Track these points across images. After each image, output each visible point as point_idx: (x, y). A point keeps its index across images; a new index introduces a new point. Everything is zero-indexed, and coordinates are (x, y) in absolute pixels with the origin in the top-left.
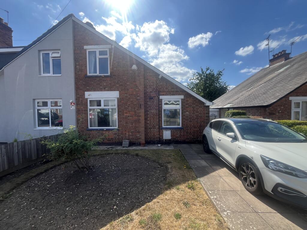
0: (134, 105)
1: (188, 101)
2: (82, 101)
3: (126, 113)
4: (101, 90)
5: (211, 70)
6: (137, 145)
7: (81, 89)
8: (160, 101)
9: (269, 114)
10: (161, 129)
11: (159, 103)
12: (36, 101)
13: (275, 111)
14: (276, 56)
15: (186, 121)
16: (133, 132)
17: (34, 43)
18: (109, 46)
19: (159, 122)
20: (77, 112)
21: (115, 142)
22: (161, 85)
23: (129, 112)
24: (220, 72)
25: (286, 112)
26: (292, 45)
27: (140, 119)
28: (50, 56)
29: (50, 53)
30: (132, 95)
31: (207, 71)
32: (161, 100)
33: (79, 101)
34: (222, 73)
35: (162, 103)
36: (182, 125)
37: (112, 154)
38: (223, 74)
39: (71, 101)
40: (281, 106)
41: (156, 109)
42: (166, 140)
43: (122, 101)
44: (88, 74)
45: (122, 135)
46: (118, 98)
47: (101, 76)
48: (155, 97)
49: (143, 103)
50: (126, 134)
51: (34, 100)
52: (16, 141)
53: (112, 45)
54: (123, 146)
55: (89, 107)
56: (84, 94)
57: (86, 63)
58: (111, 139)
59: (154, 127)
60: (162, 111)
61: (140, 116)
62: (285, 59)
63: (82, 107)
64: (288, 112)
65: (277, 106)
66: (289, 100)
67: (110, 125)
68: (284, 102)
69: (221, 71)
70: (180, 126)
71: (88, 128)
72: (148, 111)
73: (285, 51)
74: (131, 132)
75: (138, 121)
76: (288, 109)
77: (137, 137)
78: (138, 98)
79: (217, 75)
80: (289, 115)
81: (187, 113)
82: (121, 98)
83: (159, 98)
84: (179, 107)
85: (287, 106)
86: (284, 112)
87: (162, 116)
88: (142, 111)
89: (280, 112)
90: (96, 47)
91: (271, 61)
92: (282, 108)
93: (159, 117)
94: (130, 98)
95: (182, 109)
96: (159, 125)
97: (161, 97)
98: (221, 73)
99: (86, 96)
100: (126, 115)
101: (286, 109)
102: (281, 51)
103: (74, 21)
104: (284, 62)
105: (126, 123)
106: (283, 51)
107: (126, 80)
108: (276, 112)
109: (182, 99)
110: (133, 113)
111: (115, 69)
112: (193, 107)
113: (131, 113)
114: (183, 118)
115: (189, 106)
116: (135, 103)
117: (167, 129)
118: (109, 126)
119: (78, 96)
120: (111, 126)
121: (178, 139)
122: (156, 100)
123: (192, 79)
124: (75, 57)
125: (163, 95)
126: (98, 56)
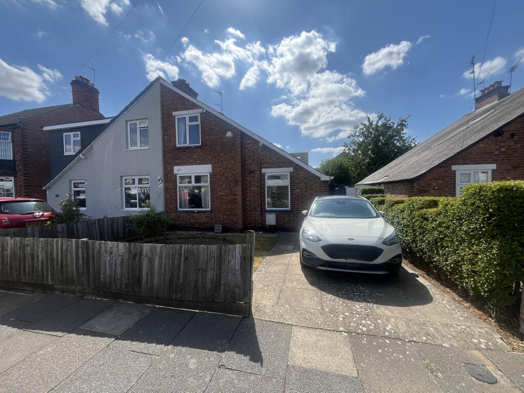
0: (229, 181)
1: (299, 175)
2: (170, 177)
3: (220, 191)
4: (191, 164)
5: (385, 119)
6: (233, 232)
7: (170, 164)
8: (262, 176)
9: (419, 192)
10: (263, 212)
11: (261, 178)
12: (124, 178)
13: (429, 187)
14: (486, 92)
15: (297, 202)
16: (229, 215)
17: (122, 113)
18: (200, 111)
19: (261, 203)
20: (165, 191)
21: (208, 227)
22: (263, 155)
23: (224, 189)
24: (403, 121)
25: (447, 189)
26: (512, 71)
27: (236, 199)
28: (138, 126)
29: (138, 123)
30: (226, 169)
31: (379, 120)
32: (264, 174)
33: (167, 177)
34: (406, 122)
35: (264, 178)
36: (291, 207)
37: (199, 238)
38: (408, 125)
39: (159, 178)
40: (438, 179)
41: (257, 186)
42: (269, 226)
43: (215, 177)
44: (178, 145)
45: (215, 219)
46: (210, 173)
47: (190, 147)
48: (256, 170)
49: (240, 179)
50: (220, 217)
51: (122, 177)
52: (106, 217)
53: (203, 109)
54: (215, 231)
55: (178, 184)
56: (173, 169)
57: (175, 132)
58: (203, 223)
59: (255, 210)
60: (265, 188)
61: (237, 195)
62: (499, 97)
63: (171, 185)
64: (449, 189)
65: (431, 180)
66: (451, 171)
67: (203, 206)
68: (444, 174)
69: (404, 119)
70: (289, 208)
71: (177, 209)
72: (248, 189)
73: (500, 82)
74: (226, 215)
75: (234, 202)
76: (450, 184)
77: (233, 221)
78: (234, 172)
79: (397, 126)
80: (452, 192)
81: (298, 191)
82: (214, 173)
83: (261, 171)
84: (286, 182)
85: (448, 179)
86: (442, 189)
87: (265, 194)
88: (239, 188)
89: (436, 188)
90: (185, 112)
91: (478, 100)
92: (440, 182)
93: (261, 197)
94: (224, 173)
95: (291, 186)
96: (261, 207)
97: (263, 170)
98: (404, 123)
99: (175, 172)
100: (219, 193)
101: (446, 184)
102: (493, 83)
103: (162, 85)
104: (496, 101)
105: (221, 204)
106: (496, 83)
107: (219, 151)
108: (430, 189)
109: (291, 173)
110: (228, 191)
111: (207, 137)
112: (305, 183)
113: (225, 191)
114: (293, 198)
115: (300, 181)
116: (231, 179)
117: (271, 212)
118: (201, 207)
119: (167, 171)
120: (203, 208)
121: (286, 225)
122: (257, 174)
123: (352, 136)
124: (163, 126)
125: (266, 168)
126: (188, 123)
